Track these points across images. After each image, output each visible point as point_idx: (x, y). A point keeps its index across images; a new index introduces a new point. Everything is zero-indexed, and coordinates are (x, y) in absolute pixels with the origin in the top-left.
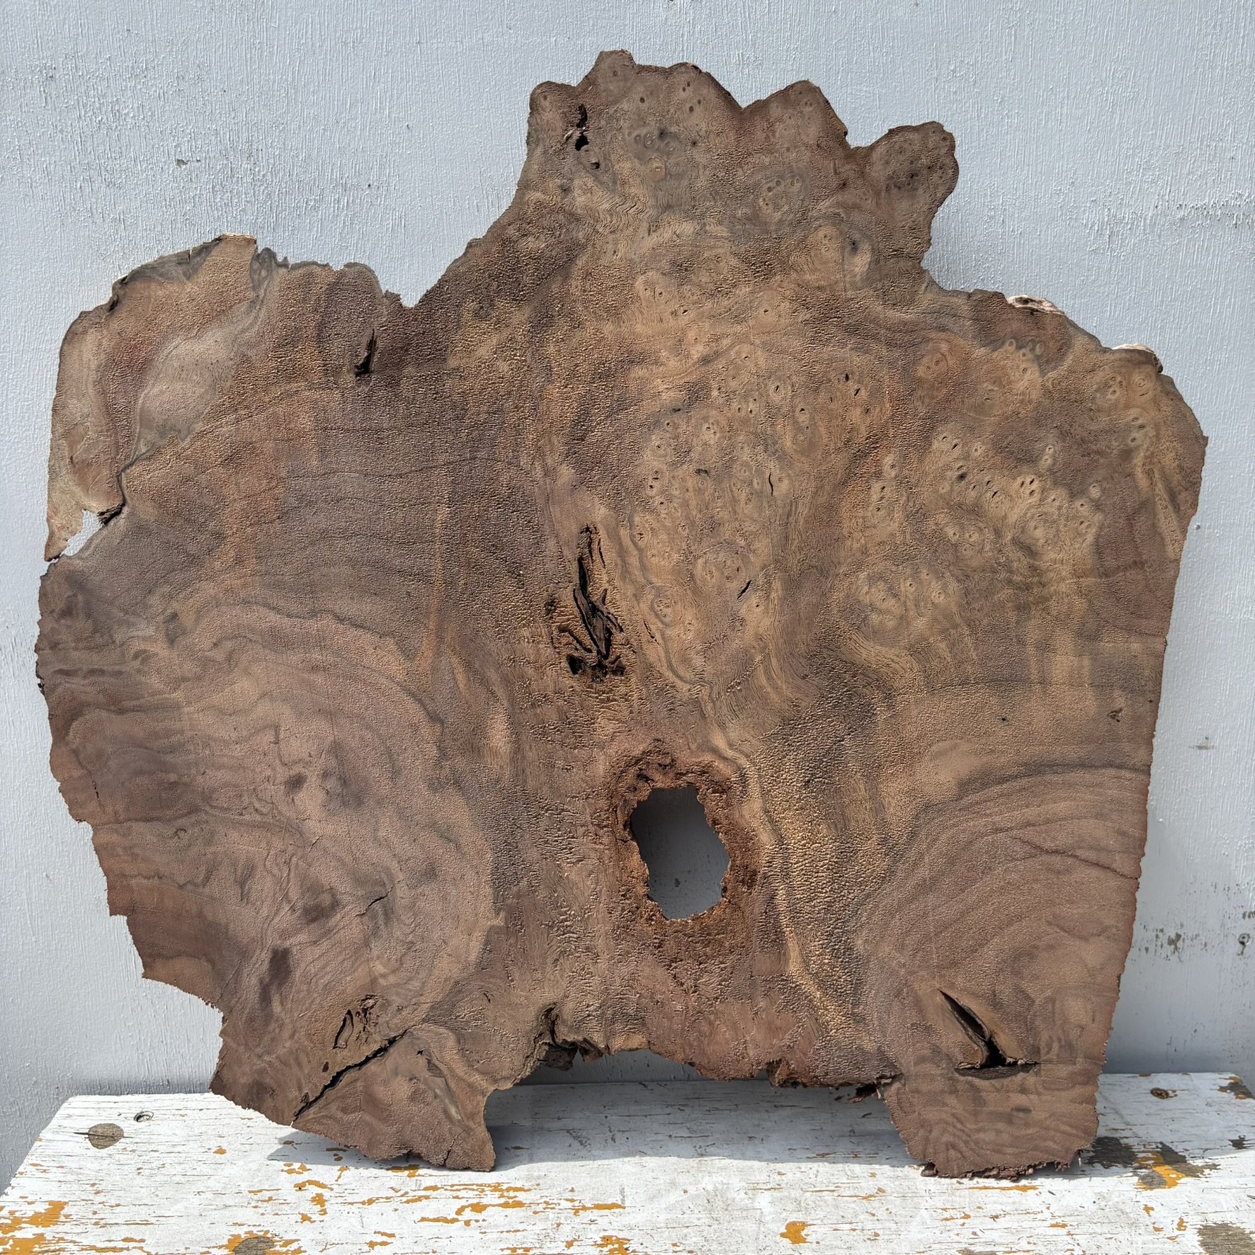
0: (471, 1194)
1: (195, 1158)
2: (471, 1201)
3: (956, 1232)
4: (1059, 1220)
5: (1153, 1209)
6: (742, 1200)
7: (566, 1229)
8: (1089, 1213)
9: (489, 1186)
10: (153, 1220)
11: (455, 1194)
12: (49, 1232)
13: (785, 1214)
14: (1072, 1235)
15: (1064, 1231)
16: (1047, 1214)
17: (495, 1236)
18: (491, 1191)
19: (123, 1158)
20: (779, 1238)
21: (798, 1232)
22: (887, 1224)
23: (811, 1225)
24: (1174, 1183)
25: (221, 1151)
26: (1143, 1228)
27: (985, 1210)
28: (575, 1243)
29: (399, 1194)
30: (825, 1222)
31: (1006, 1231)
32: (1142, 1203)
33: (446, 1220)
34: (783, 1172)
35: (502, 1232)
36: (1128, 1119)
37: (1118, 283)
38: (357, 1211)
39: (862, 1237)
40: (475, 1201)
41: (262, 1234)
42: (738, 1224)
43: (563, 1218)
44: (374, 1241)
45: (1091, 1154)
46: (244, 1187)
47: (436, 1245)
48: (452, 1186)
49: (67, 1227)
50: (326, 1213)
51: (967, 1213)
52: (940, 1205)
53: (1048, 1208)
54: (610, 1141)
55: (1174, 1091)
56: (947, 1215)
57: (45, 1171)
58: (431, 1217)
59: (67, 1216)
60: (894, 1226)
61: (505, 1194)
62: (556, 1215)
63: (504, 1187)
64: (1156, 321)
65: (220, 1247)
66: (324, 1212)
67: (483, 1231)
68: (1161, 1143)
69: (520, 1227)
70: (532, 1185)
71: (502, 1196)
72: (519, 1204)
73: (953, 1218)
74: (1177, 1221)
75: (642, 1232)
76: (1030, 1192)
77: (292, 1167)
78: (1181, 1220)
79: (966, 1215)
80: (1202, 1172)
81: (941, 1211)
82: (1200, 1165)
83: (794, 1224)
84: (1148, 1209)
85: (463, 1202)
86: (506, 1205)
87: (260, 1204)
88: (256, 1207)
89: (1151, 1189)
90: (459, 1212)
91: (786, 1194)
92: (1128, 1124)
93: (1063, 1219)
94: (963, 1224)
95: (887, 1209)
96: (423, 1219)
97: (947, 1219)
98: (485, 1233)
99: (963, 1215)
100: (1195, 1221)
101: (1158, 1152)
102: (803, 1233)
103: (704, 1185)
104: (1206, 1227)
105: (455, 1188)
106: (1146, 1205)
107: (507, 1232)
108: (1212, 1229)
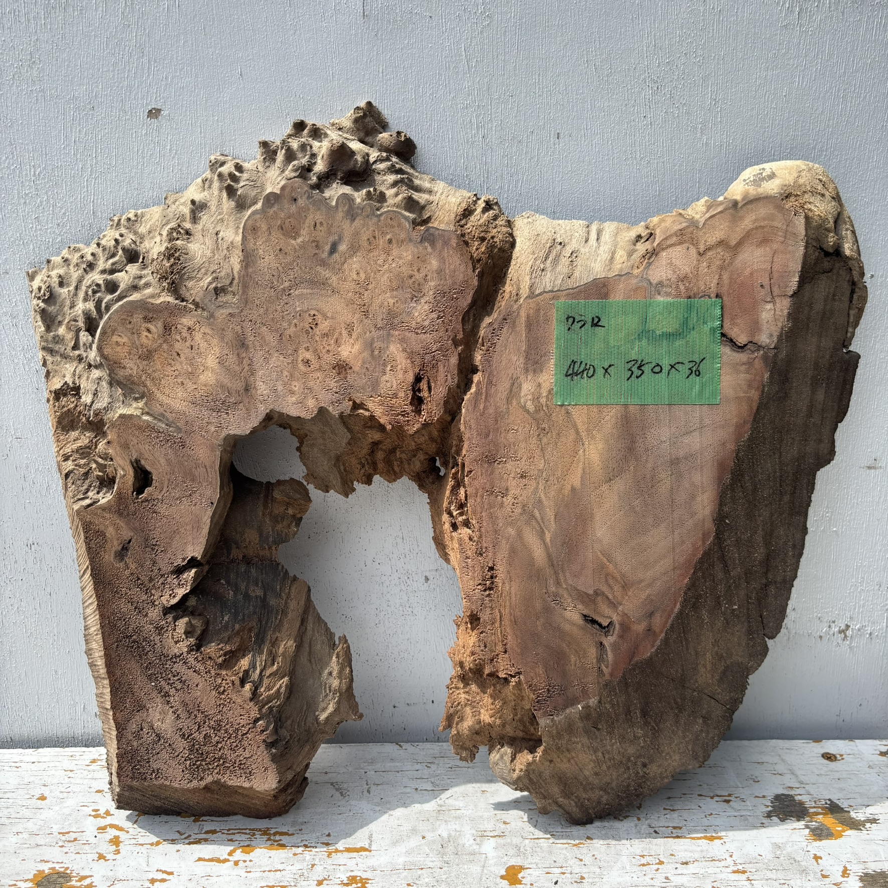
1: (20, 803)
3: (651, 877)
4: (740, 867)
5: (821, 858)
6: (471, 846)
7: (319, 869)
8: (766, 861)
9: (260, 830)
11: (230, 837)
13: (506, 858)
14: (751, 880)
15: (744, 877)
16: (730, 861)
17: (258, 874)
18: (261, 835)
20: (499, 880)
21: (516, 875)
22: (593, 869)
23: (527, 868)
24: (839, 835)
25: (43, 798)
26: (812, 875)
27: (677, 857)
28: (325, 882)
29: (183, 837)
30: (540, 866)
31: (694, 876)
32: (811, 853)
33: (218, 860)
34: (508, 821)
35: (264, 872)
36: (802, 778)
37: (806, 56)
38: (145, 851)
39: (570, 880)
41: (62, 870)
42: (466, 867)
43: (317, 860)
44: (155, 878)
45: (770, 809)
46: (56, 828)
47: (206, 883)
48: (229, 830)
50: (119, 853)
51: (661, 860)
52: (639, 852)
53: (731, 856)
54: (365, 793)
55: (841, 755)
56: (644, 861)
58: (207, 858)
60: (598, 870)
62: (312, 857)
64: (839, 91)
65: (26, 880)
66: (118, 852)
67: (248, 870)
68: (830, 800)
69: (280, 867)
70: (296, 830)
73: (649, 864)
74: (842, 869)
75: (383, 873)
76: (716, 841)
77: (98, 813)
78: (844, 867)
79: (660, 861)
80: (864, 826)
81: (639, 857)
82: (862, 819)
83: (513, 867)
84: (817, 858)
87: (66, 844)
88: (62, 846)
89: (820, 840)
91: (509, 840)
92: (801, 783)
93: (743, 866)
94: (657, 870)
95: (594, 855)
96: (200, 859)
97: (643, 865)
98: (250, 872)
99: (658, 861)
100: (857, 869)
101: (827, 808)
102: (520, 876)
103: (440, 832)
104: (866, 875)
105: (231, 832)
106: (815, 855)
107: (269, 871)
108: (872, 876)
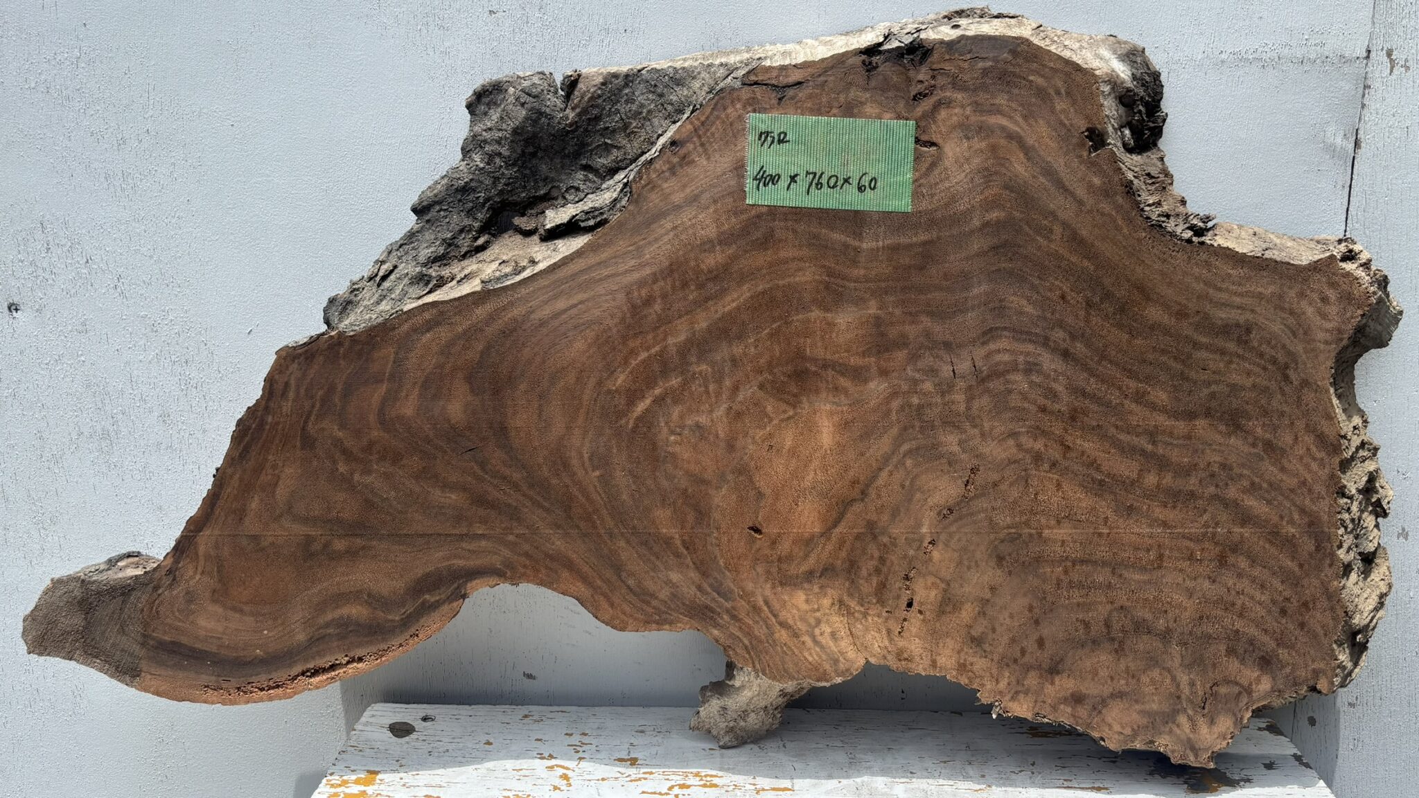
0: (679, 778)
2: (678, 783)
10: (445, 785)
12: (370, 790)
19: (418, 744)
40: (682, 782)
49: (382, 787)
57: (361, 751)
59: (381, 780)
61: (704, 778)
63: (703, 774)
71: (701, 780)
72: (716, 786)
85: (673, 783)
86: (705, 786)
90: (671, 788)
